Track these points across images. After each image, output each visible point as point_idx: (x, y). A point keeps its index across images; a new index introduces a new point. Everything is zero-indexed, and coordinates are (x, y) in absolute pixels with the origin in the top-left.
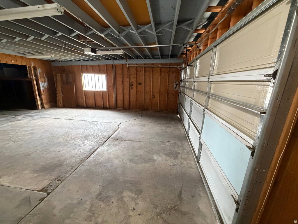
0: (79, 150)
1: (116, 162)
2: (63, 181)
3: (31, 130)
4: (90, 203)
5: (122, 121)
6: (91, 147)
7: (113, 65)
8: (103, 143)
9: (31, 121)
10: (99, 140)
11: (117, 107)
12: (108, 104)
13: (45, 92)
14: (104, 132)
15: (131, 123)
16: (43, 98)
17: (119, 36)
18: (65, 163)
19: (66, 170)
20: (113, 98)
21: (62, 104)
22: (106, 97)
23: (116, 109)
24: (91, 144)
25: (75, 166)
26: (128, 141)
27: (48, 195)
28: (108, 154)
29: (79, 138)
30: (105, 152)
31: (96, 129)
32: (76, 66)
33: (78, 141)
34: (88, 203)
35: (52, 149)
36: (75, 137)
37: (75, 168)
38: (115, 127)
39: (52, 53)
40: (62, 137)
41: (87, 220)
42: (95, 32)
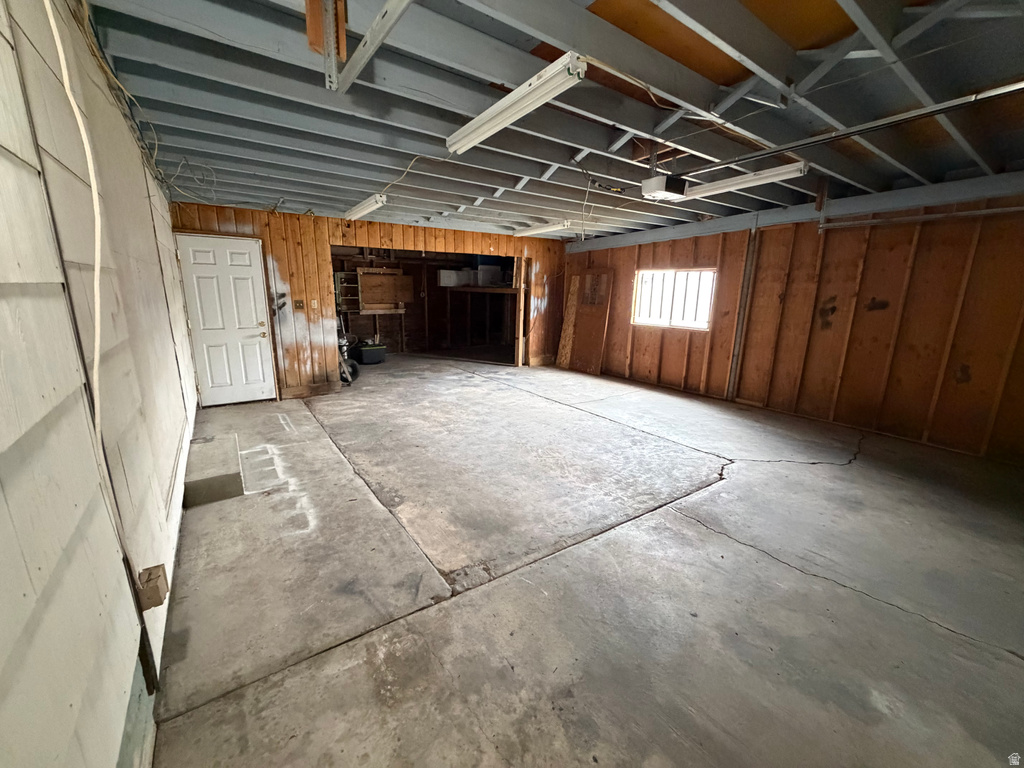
0: (561, 505)
1: (666, 607)
2: (495, 579)
3: (487, 414)
4: (530, 700)
5: (744, 455)
6: (598, 512)
7: (753, 231)
8: (640, 512)
9: (494, 393)
10: (632, 497)
11: (738, 396)
12: (703, 377)
13: (537, 324)
14: (659, 475)
15: (785, 472)
16: (531, 338)
17: (784, 99)
18: (515, 528)
19: (512, 550)
20: (728, 358)
21: (569, 359)
22: (702, 353)
23: (733, 401)
24: (603, 500)
25: (534, 551)
26: (742, 547)
27: (452, 596)
28: (645, 561)
29: (576, 470)
30: (636, 550)
31: (634, 457)
32: (624, 248)
33: (571, 478)
34: (523, 693)
35: (506, 476)
36: (566, 463)
37: (532, 557)
38: (704, 471)
39: (565, 217)
40: (537, 451)
41: (500, 749)
42: (688, 112)
